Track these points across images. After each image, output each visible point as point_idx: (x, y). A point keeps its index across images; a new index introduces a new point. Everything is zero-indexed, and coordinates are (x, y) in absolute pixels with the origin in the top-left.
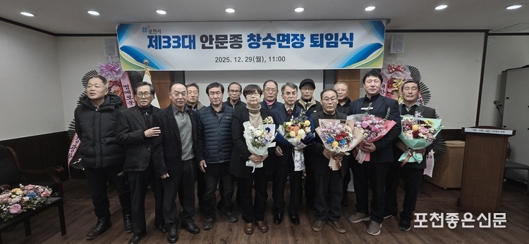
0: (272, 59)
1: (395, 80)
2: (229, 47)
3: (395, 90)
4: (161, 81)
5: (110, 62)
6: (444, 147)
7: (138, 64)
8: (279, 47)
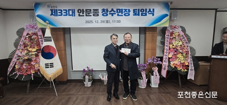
0: (114, 22)
1: (174, 33)
2: (92, 15)
3: (174, 37)
4: (58, 33)
5: (32, 24)
6: (199, 65)
7: (46, 24)
8: (118, 16)
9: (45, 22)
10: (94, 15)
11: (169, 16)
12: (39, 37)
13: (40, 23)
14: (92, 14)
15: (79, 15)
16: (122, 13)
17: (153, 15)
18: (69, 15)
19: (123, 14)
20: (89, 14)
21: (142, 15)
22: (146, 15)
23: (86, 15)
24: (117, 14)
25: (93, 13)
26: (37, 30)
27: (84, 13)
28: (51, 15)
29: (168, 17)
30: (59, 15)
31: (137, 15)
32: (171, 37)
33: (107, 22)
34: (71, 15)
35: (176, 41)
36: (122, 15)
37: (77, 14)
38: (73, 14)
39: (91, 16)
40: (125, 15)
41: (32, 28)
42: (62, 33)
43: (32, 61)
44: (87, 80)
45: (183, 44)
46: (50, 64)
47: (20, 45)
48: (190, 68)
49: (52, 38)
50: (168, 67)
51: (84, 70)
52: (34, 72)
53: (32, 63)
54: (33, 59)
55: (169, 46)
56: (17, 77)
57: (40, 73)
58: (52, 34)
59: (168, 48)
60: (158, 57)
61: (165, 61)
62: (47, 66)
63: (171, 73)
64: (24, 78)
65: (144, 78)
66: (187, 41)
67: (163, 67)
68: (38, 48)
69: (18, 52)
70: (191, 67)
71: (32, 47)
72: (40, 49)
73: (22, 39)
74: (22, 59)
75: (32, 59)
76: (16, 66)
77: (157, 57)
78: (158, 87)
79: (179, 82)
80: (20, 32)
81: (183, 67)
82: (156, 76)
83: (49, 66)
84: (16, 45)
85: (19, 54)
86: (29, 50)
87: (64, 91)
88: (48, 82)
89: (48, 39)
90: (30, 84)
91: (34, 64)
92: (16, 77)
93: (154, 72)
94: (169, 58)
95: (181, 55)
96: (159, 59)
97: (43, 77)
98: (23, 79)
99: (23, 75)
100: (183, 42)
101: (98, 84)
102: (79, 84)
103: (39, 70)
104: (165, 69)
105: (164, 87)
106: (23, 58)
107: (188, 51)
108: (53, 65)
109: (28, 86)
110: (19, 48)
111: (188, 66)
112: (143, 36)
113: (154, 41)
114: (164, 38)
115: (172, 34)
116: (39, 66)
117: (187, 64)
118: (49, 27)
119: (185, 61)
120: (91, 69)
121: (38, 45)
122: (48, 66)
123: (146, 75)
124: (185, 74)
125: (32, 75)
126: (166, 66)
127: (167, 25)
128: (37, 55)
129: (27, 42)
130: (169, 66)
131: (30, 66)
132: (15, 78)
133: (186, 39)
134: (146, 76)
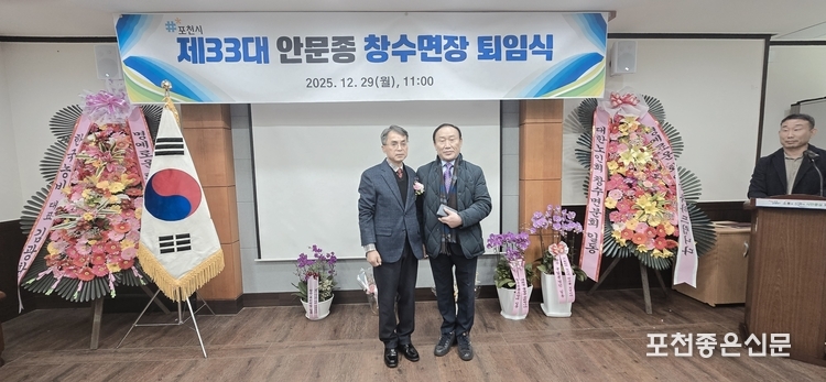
0: (410, 81)
1: (622, 121)
2: (331, 59)
3: (622, 135)
4: (206, 123)
5: (108, 89)
6: (711, 234)
7: (161, 92)
8: (422, 60)
9: (158, 84)
10: (336, 59)
11: (604, 60)
12: (136, 139)
13: (139, 90)
14: (330, 55)
15: (284, 60)
16: (438, 52)
17: (549, 58)
18: (247, 59)
19: (443, 55)
20: (318, 53)
21: (509, 57)
22: (524, 57)
23: (309, 60)
24: (419, 53)
25: (333, 50)
26: (128, 115)
27: (303, 50)
28: (180, 59)
29: (601, 66)
30: (210, 59)
31: (491, 58)
32: (614, 137)
33: (386, 82)
34: (252, 59)
35: (631, 147)
36: (439, 59)
37: (274, 53)
38: (262, 56)
39: (326, 60)
40: (449, 57)
41: (110, 105)
42: (221, 123)
43: (111, 226)
44: (313, 295)
45: (657, 161)
46: (178, 237)
47: (63, 168)
48: (681, 245)
49: (184, 143)
50: (605, 240)
51: (303, 258)
52: (118, 269)
53: (111, 235)
54: (115, 222)
55: (607, 167)
56: (54, 286)
57: (140, 270)
58: (183, 129)
59: (603, 175)
60: (570, 208)
61: (592, 220)
62: (166, 245)
63: (613, 264)
64: (79, 289)
65: (521, 284)
66: (669, 150)
67: (587, 241)
68: (131, 181)
69: (58, 197)
70: (687, 241)
71: (110, 176)
72: (140, 185)
73: (73, 146)
74: (71, 220)
75: (109, 221)
76: (50, 248)
77: (563, 208)
78: (569, 314)
79: (642, 295)
80: (64, 123)
81: (657, 243)
82: (563, 273)
83: (175, 247)
84: (50, 168)
85: (62, 204)
86: (99, 186)
87: (230, 335)
88: (171, 305)
89: (170, 148)
90: (104, 312)
91: (117, 239)
92: (49, 288)
93: (555, 263)
94: (608, 211)
95: (650, 198)
96: (573, 215)
97: (153, 286)
98: (76, 295)
99: (78, 280)
100: (657, 151)
101: (353, 307)
102: (284, 309)
103: (136, 259)
104: (593, 249)
105: (592, 313)
106: (78, 219)
107: (674, 185)
108: (189, 242)
109: (97, 319)
110: (59, 179)
111: (676, 238)
112: (512, 132)
113: (552, 149)
114: (587, 137)
115: (616, 124)
116: (137, 247)
117: (671, 231)
118: (172, 104)
119: (663, 220)
120: (328, 256)
121: (133, 168)
122: (172, 244)
123: (527, 271)
124: (665, 265)
125: (112, 278)
126: (599, 239)
127: (598, 93)
128: (128, 207)
129: (90, 158)
130: (608, 238)
131: (104, 245)
132: (48, 293)
133: (664, 140)
134: (528, 274)
